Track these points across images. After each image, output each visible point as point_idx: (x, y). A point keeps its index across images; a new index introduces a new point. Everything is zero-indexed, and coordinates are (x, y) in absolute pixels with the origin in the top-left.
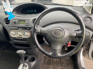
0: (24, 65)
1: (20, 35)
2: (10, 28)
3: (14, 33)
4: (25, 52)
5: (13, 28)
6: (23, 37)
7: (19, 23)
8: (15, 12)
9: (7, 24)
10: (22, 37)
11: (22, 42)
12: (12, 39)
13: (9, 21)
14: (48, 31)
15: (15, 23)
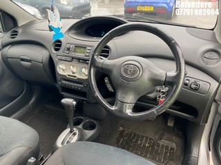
0: (71, 132)
1: (73, 73)
2: (59, 57)
3: (64, 68)
4: (75, 103)
5: (63, 58)
6: (78, 76)
7: (75, 51)
8: (74, 32)
9: (57, 50)
10: (75, 77)
11: (75, 86)
12: (58, 78)
13: (60, 46)
14: (114, 66)
15: (69, 49)
